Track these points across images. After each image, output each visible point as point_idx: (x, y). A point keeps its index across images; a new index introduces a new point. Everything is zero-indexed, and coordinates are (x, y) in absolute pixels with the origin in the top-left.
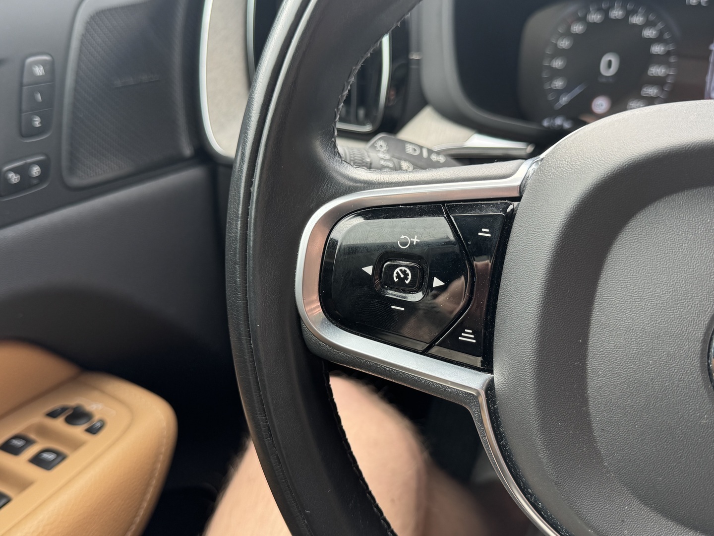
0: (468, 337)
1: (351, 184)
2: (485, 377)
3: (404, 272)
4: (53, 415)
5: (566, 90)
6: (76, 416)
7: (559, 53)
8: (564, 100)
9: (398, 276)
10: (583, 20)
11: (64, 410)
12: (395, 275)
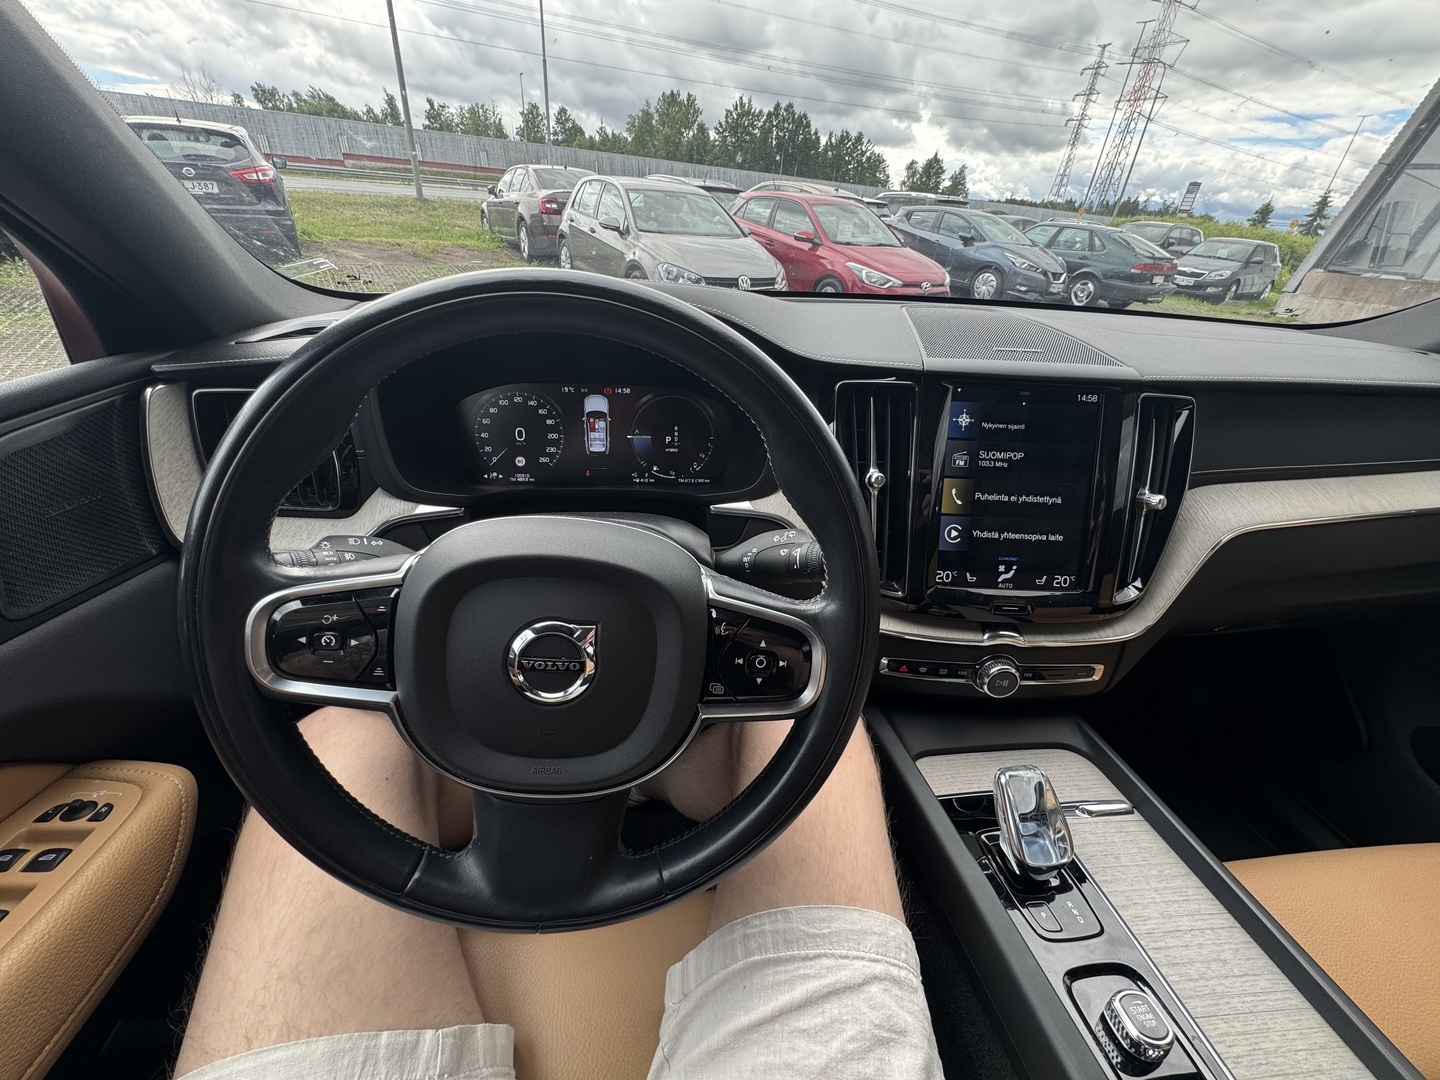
0: (379, 672)
1: (284, 581)
2: (393, 694)
3: (329, 639)
4: (45, 818)
5: (494, 453)
6: (73, 811)
7: (484, 428)
8: (495, 459)
9: (325, 642)
10: (496, 405)
11: (57, 809)
12: (323, 641)
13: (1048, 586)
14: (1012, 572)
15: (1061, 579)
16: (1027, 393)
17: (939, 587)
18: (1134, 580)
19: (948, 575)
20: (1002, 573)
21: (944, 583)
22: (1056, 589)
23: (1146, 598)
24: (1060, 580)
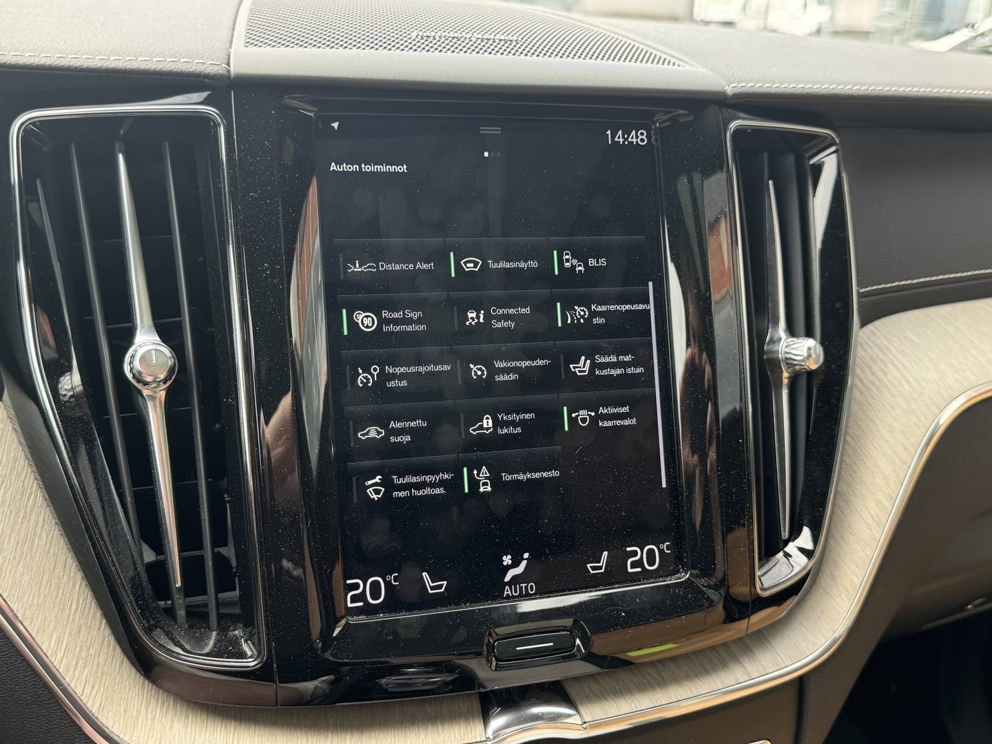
13: (616, 574)
14: (524, 563)
15: (641, 554)
16: (496, 130)
17: (354, 620)
18: (795, 533)
19: (375, 585)
20: (509, 567)
21: (368, 610)
22: (634, 579)
23: (826, 569)
24: (639, 554)
